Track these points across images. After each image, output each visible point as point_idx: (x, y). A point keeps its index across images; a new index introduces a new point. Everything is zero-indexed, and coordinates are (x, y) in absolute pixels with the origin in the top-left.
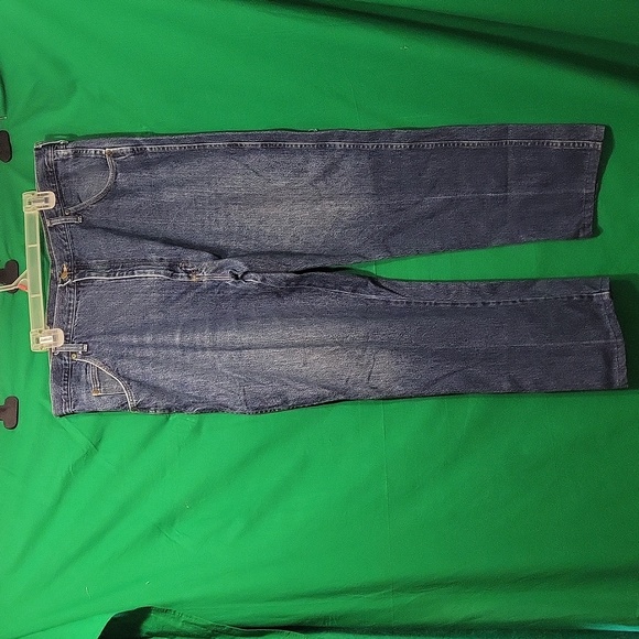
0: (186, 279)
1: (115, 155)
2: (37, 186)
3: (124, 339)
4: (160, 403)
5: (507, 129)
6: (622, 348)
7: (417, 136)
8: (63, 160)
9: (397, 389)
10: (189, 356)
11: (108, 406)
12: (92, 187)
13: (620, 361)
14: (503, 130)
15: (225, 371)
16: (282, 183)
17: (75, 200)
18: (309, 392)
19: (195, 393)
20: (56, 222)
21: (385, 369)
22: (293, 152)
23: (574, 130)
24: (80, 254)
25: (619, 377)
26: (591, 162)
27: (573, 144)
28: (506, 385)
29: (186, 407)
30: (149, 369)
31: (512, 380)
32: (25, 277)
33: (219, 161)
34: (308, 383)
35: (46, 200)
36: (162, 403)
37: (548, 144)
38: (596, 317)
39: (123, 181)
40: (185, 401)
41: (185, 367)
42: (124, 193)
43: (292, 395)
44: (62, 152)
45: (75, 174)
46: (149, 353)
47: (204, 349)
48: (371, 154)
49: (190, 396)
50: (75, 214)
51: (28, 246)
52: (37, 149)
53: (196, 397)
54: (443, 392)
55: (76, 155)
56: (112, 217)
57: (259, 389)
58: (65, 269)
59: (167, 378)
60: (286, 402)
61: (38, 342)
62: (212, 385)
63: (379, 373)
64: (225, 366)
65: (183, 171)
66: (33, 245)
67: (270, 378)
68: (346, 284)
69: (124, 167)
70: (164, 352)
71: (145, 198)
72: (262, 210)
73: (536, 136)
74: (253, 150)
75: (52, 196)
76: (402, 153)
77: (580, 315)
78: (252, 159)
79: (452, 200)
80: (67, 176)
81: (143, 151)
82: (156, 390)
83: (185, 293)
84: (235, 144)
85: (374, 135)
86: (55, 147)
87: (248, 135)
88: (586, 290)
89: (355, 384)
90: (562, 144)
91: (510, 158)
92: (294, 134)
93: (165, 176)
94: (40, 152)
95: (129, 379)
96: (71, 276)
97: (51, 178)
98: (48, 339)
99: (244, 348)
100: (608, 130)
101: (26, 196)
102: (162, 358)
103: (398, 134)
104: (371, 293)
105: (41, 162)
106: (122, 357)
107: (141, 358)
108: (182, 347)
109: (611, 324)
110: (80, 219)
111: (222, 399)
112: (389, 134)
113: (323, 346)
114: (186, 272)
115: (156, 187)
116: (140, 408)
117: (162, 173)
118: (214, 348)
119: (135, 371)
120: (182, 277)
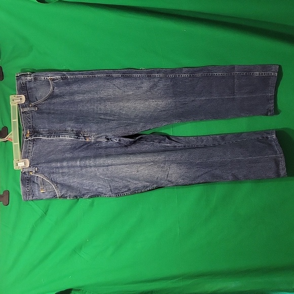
0: (84, 140)
1: (53, 80)
2: (17, 92)
3: (54, 165)
4: (72, 194)
5: (234, 67)
6: (283, 159)
7: (193, 71)
8: (29, 81)
9: (181, 181)
10: (84, 170)
11: (48, 197)
12: (42, 93)
13: (282, 165)
14: (233, 68)
15: (101, 176)
16: (131, 93)
17: (34, 99)
18: (140, 185)
19: (88, 188)
20: (25, 110)
21: (174, 172)
22: (136, 78)
23: (265, 67)
24: (35, 125)
25: (283, 172)
26: (273, 81)
27: (264, 74)
28: (230, 177)
29: (84, 195)
30: (66, 178)
31: (233, 175)
32: (11, 135)
33: (101, 82)
34: (139, 180)
35: (21, 99)
36: (73, 194)
37: (253, 74)
38: (270, 146)
39: (57, 91)
40: (83, 192)
41: (82, 176)
42: (57, 96)
43: (132, 186)
44: (29, 78)
45: (35, 87)
46: (66, 170)
47: (91, 167)
48: (172, 79)
49: (86, 190)
50: (34, 106)
51: (12, 120)
52: (17, 76)
53: (88, 190)
54: (202, 182)
55: (35, 79)
56: (52, 107)
57: (117, 185)
58: (28, 132)
59: (74, 181)
60: (130, 190)
61: (17, 165)
62: (95, 183)
63: (172, 174)
64: (101, 174)
65: (85, 87)
66: (15, 120)
67: (122, 179)
68: (156, 139)
69: (57, 85)
70: (73, 169)
71: (67, 99)
72: (121, 104)
73: (248, 71)
74: (117, 78)
75: (23, 97)
76: (186, 78)
77: (263, 145)
78: (117, 82)
79: (209, 99)
80: (31, 89)
81: (66, 78)
82: (69, 187)
83: (83, 146)
84: (109, 75)
85: (173, 71)
86: (26, 75)
87: (115, 71)
88: (265, 135)
89: (161, 179)
90: (259, 74)
91: (236, 80)
92: (136, 71)
93: (76, 89)
94: (18, 78)
95: (57, 183)
96: (31, 136)
97: (23, 89)
98: (21, 164)
99: (109, 166)
100: (280, 67)
101: (12, 97)
102: (72, 172)
103: (184, 70)
104: (167, 143)
105: (19, 82)
106: (53, 173)
107: (62, 173)
108: (80, 166)
109: (278, 148)
110: (36, 108)
111: (100, 190)
112: (180, 70)
113: (145, 163)
114: (84, 136)
115: (72, 94)
116: (62, 197)
117: (75, 87)
118: (95, 166)
119: (60, 179)
120: (82, 139)
